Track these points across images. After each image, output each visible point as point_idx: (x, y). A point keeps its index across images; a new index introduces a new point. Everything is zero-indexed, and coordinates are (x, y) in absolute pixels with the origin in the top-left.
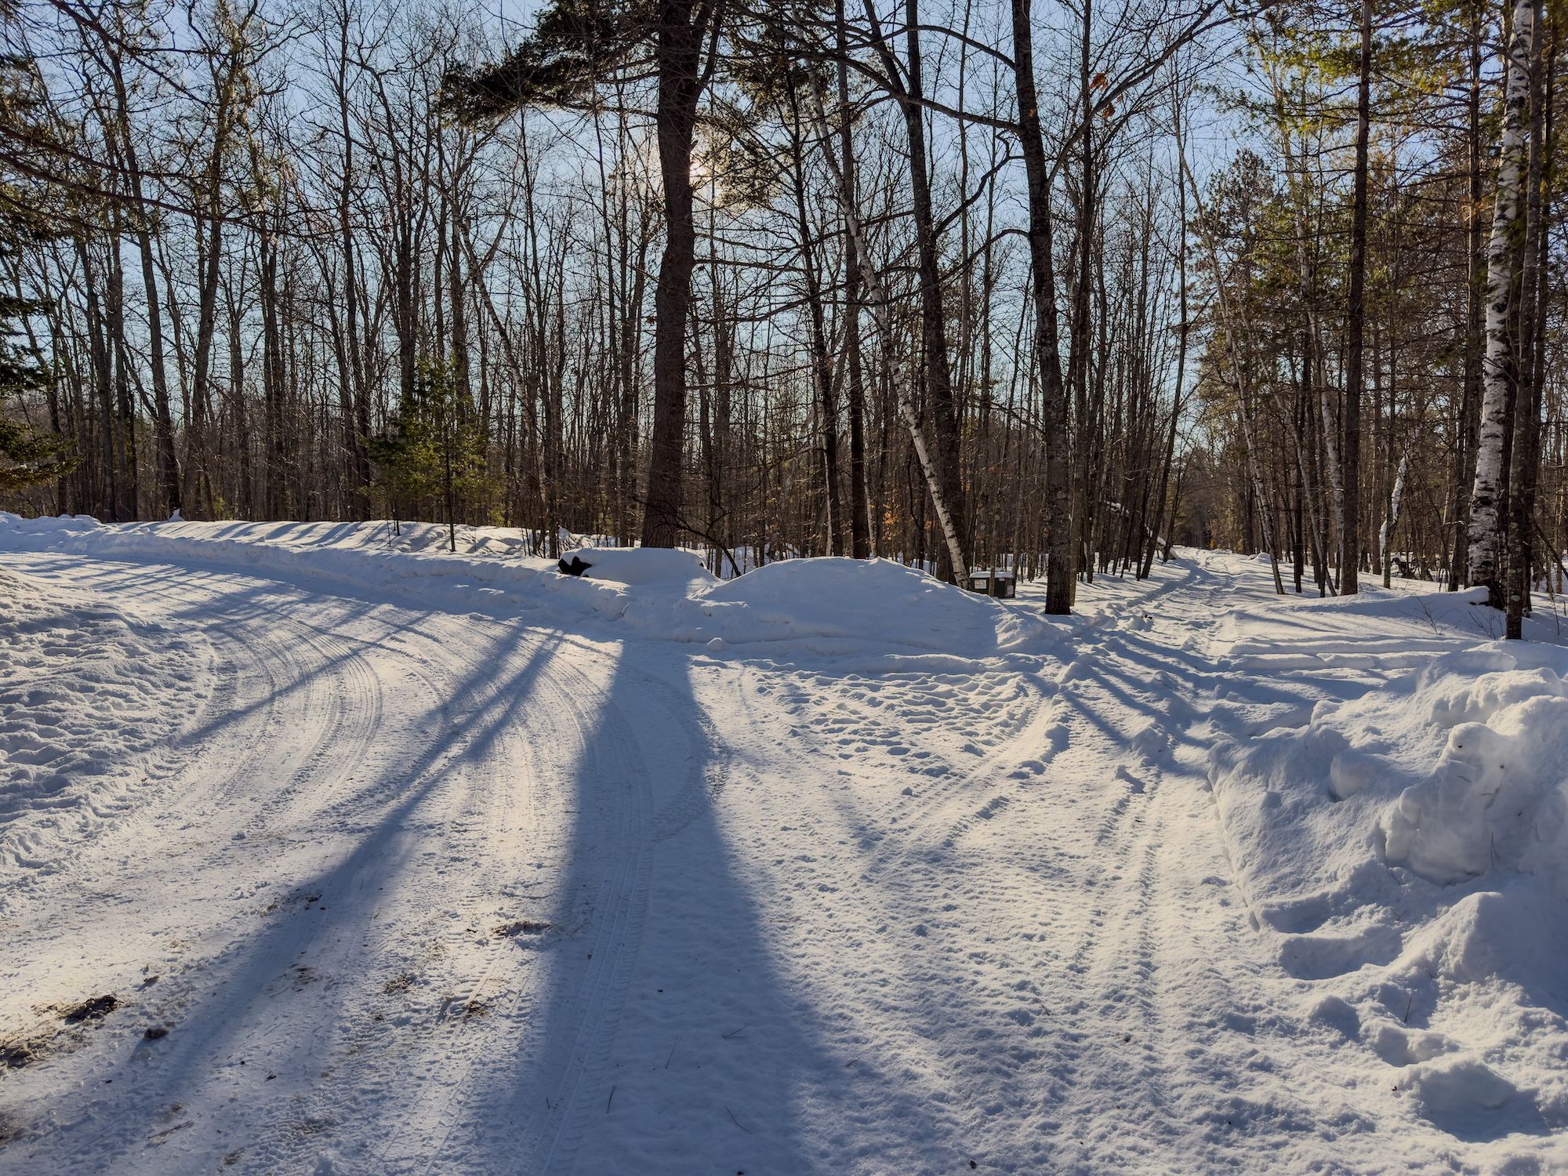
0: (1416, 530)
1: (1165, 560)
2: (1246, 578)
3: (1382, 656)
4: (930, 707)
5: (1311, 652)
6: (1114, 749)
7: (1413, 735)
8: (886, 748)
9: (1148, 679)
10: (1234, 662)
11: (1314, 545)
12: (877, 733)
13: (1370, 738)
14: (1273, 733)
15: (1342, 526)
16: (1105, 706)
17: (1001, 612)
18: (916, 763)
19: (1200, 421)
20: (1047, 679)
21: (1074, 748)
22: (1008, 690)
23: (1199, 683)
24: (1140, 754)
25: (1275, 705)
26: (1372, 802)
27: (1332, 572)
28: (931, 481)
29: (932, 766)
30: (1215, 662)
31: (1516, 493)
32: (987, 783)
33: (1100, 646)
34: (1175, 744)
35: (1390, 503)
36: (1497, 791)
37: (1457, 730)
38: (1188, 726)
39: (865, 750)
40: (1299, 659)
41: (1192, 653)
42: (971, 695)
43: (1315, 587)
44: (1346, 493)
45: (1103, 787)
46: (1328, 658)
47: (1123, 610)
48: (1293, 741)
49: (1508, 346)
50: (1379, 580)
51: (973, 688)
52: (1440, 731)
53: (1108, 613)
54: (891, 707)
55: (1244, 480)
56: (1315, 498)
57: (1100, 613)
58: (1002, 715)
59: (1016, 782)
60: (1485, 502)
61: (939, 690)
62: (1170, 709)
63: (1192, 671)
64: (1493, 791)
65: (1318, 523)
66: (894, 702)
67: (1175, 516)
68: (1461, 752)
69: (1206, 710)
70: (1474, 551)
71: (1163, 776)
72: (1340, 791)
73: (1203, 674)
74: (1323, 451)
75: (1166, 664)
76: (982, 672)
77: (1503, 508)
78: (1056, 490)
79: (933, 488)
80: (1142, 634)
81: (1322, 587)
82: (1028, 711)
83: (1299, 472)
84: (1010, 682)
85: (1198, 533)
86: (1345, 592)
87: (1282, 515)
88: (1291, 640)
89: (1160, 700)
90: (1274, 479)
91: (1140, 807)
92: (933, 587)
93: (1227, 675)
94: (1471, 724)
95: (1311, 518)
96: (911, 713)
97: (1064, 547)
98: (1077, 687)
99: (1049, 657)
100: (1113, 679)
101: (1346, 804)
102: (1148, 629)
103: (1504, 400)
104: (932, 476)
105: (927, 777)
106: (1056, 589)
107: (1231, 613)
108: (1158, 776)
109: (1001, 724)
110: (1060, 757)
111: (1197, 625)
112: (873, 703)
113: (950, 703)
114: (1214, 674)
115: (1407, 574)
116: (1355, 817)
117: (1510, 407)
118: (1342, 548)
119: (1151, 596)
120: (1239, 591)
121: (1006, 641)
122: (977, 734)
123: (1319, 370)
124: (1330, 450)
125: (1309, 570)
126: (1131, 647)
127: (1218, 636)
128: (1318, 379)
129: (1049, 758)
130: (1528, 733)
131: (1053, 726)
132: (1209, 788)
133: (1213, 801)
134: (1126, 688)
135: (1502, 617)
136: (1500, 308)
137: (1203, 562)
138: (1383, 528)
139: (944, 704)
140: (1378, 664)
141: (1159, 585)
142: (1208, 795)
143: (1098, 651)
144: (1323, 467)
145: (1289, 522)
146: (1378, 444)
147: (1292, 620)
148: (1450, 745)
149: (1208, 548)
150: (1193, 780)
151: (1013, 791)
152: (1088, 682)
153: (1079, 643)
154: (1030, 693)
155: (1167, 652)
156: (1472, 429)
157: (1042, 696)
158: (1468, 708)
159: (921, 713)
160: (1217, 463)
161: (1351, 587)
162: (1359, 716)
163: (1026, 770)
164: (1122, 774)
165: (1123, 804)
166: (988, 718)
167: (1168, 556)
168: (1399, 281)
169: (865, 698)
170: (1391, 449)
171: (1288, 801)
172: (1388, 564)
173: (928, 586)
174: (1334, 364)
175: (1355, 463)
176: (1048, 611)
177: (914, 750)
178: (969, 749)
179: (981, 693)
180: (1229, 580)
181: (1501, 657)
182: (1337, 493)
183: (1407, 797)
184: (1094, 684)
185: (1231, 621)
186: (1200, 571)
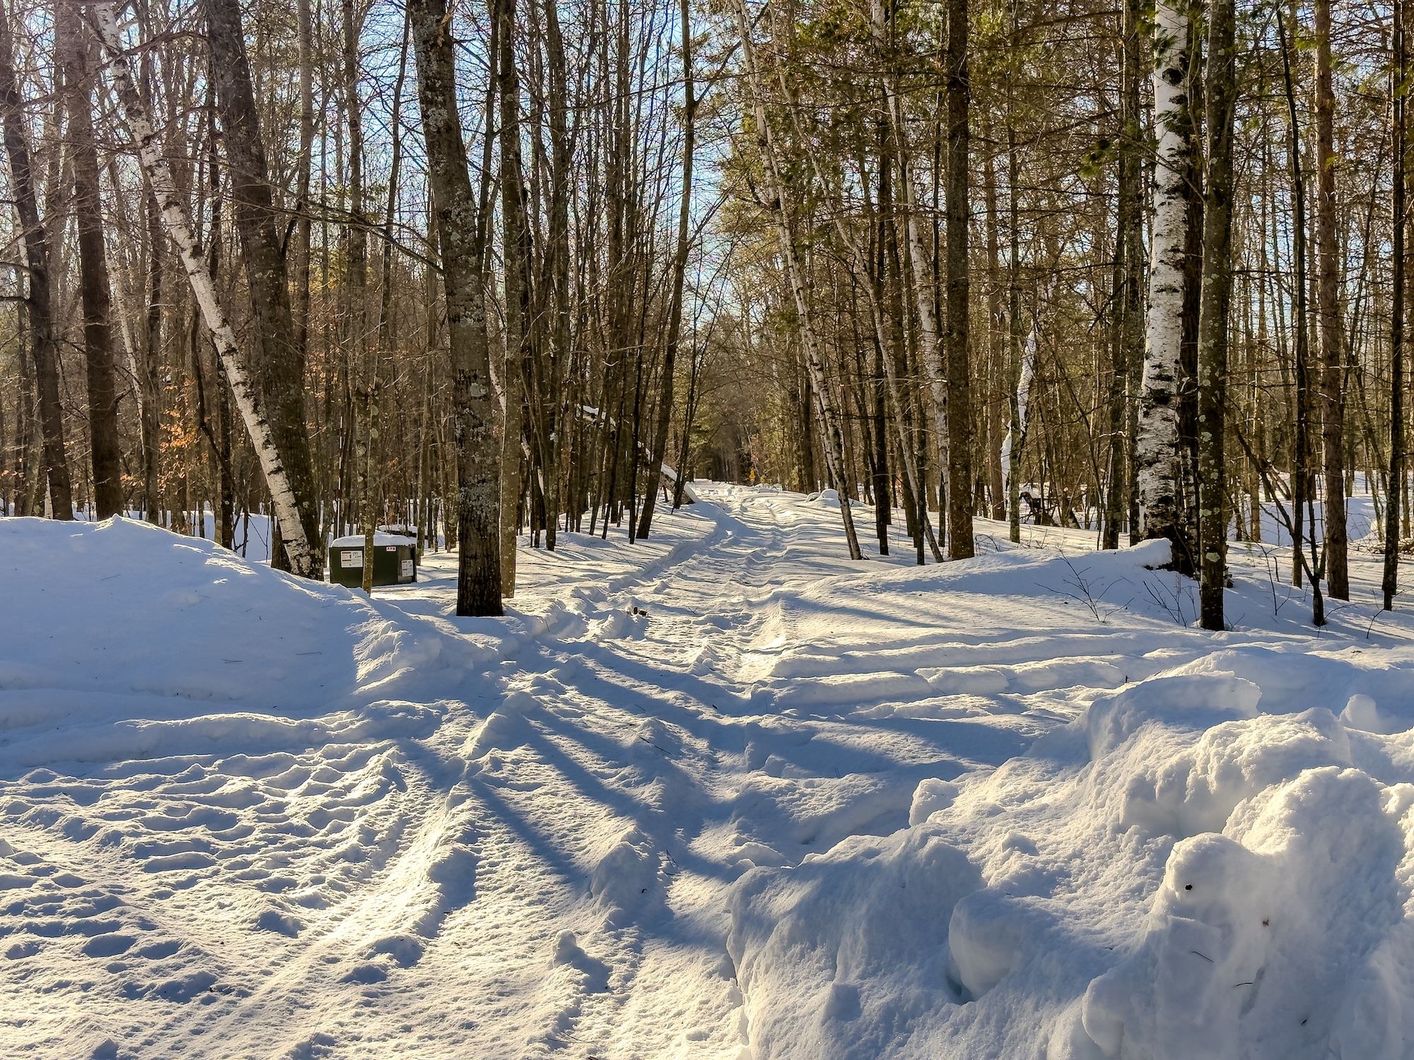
0: (1051, 447)
1: (677, 505)
2: (803, 533)
3: (1018, 668)
4: (200, 832)
5: (905, 667)
6: (560, 893)
7: (1093, 851)
8: (80, 940)
9: (628, 739)
10: (779, 693)
11: (905, 475)
12: (67, 905)
13: (1016, 863)
14: (842, 850)
15: (946, 443)
16: (547, 801)
17: (365, 617)
18: (144, 972)
19: (726, 269)
20: (443, 751)
21: (485, 898)
22: (363, 781)
23: (722, 739)
24: (605, 904)
25: (847, 779)
26: (1029, 1004)
27: (933, 518)
28: (228, 361)
29: (178, 976)
30: (747, 696)
31: (1207, 383)
32: (296, 1003)
33: (547, 675)
34: (671, 873)
35: (1014, 403)
36: (1261, 974)
37: (1182, 849)
38: (695, 832)
39: (32, 949)
40: (886, 681)
41: (709, 679)
42: (292, 796)
43: (908, 545)
44: (951, 386)
45: (532, 983)
46: (932, 677)
47: (602, 598)
48: (878, 867)
49: (1187, 140)
50: (1002, 530)
51: (294, 782)
52: (1142, 841)
53: (571, 607)
54: (115, 838)
55: (795, 367)
56: (905, 396)
57: (557, 607)
58: (350, 835)
59: (355, 993)
60: (1160, 398)
61: (227, 789)
62: (665, 799)
63: (708, 714)
64: (1252, 977)
65: (910, 438)
66: (120, 826)
67: (690, 429)
68: (1191, 899)
69: (729, 794)
70: (1148, 481)
71: (646, 946)
72: (968, 979)
73: (727, 721)
74: (915, 321)
75: (662, 703)
76: (318, 745)
77: (1187, 408)
78: (469, 380)
79: (234, 375)
80: (630, 648)
81: (919, 544)
82: (403, 822)
83: (879, 354)
84: (372, 762)
85: (731, 457)
86: (957, 554)
87: (856, 426)
88: (872, 646)
89: (647, 780)
90: (843, 366)
91: (600, 1025)
92: (230, 573)
93: (767, 721)
94: (1205, 837)
95: (899, 430)
96: (155, 848)
97: (487, 488)
98: (497, 764)
99: (453, 705)
100: (565, 744)
101: (979, 1008)
102: (639, 636)
103: (1184, 228)
104: (230, 351)
105: (163, 1004)
106: (475, 568)
107: (776, 598)
108: (636, 948)
109: (344, 856)
110: (459, 918)
111: (720, 624)
112: (77, 831)
113: (246, 816)
114: (746, 720)
115: (1043, 519)
116: (1000, 1036)
117: (1193, 238)
118: (947, 479)
119: (651, 571)
120: (793, 556)
121: (372, 676)
122: (292, 884)
123: (904, 181)
124: (924, 316)
125: (898, 516)
126: (604, 675)
127: (756, 643)
128: (903, 197)
129: (430, 927)
130: (1301, 847)
131: (445, 852)
132: (728, 972)
133: (736, 999)
134: (588, 760)
135: (1193, 588)
136: (1174, 77)
137: (736, 506)
138: (1006, 446)
139: (232, 820)
140: (1016, 683)
141: (665, 550)
142: (727, 986)
143: (542, 686)
144: (914, 345)
145: (867, 437)
146: (995, 309)
147: (873, 608)
148: (1169, 881)
149: (747, 483)
150: (702, 955)
151: (346, 1017)
152: (519, 751)
153: (511, 672)
154: (409, 782)
155: (665, 679)
156: (1133, 282)
157: (433, 787)
158: (1189, 793)
159: (179, 847)
160: (755, 340)
161: (963, 546)
162: (994, 811)
163: (381, 959)
164: (569, 953)
165: (566, 1021)
166: (322, 845)
167: (680, 499)
168: (1020, 39)
169: (61, 822)
170: (1014, 317)
171: (873, 1005)
172: (1015, 503)
173: (218, 572)
174: (927, 179)
175: (963, 335)
176: (462, 611)
177: (148, 939)
178: (269, 922)
179: (311, 791)
180: (778, 534)
181: (1234, 684)
182: (936, 388)
183: (1096, 999)
184: (531, 755)
185: (775, 617)
186: (733, 524)
